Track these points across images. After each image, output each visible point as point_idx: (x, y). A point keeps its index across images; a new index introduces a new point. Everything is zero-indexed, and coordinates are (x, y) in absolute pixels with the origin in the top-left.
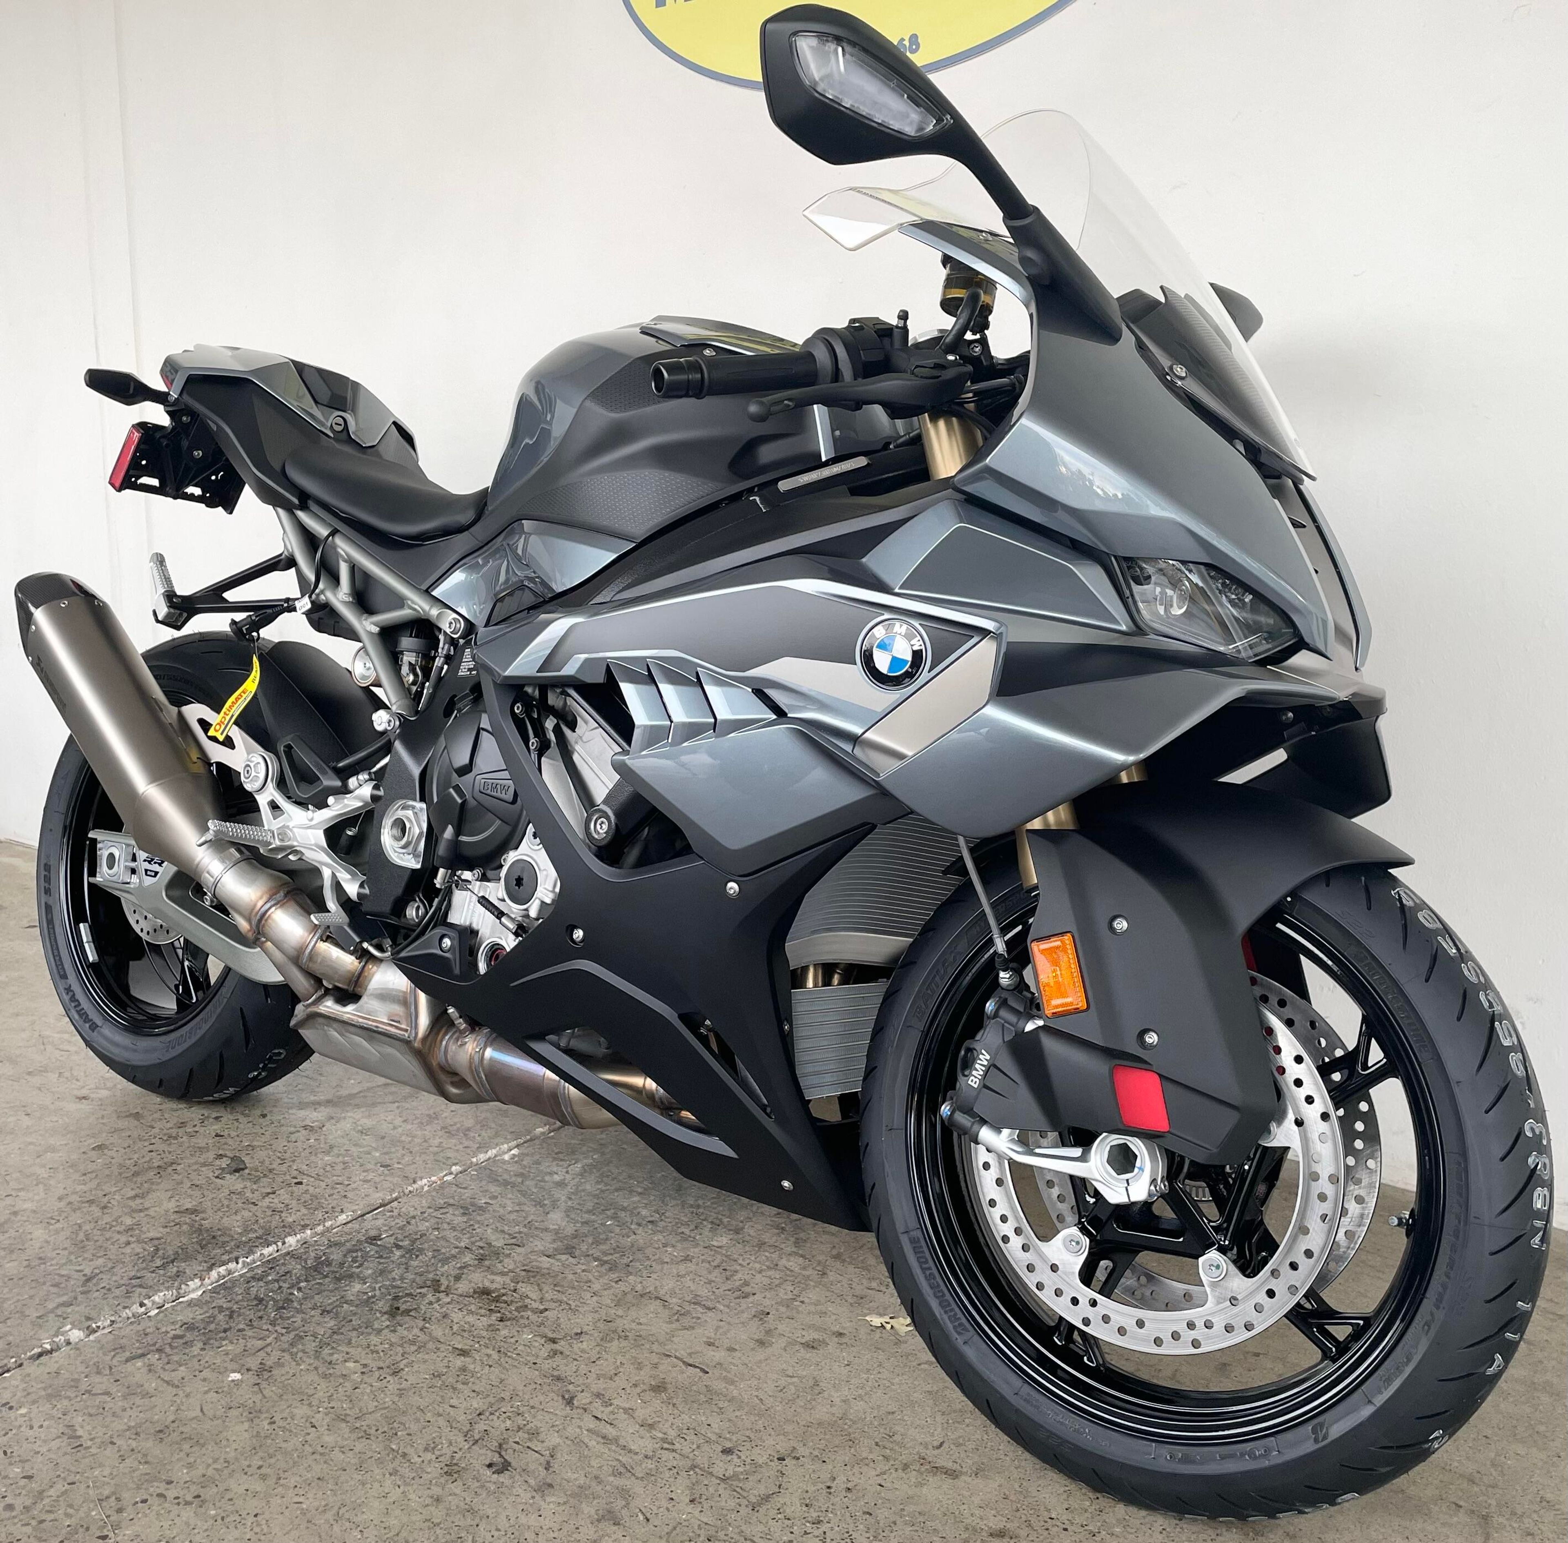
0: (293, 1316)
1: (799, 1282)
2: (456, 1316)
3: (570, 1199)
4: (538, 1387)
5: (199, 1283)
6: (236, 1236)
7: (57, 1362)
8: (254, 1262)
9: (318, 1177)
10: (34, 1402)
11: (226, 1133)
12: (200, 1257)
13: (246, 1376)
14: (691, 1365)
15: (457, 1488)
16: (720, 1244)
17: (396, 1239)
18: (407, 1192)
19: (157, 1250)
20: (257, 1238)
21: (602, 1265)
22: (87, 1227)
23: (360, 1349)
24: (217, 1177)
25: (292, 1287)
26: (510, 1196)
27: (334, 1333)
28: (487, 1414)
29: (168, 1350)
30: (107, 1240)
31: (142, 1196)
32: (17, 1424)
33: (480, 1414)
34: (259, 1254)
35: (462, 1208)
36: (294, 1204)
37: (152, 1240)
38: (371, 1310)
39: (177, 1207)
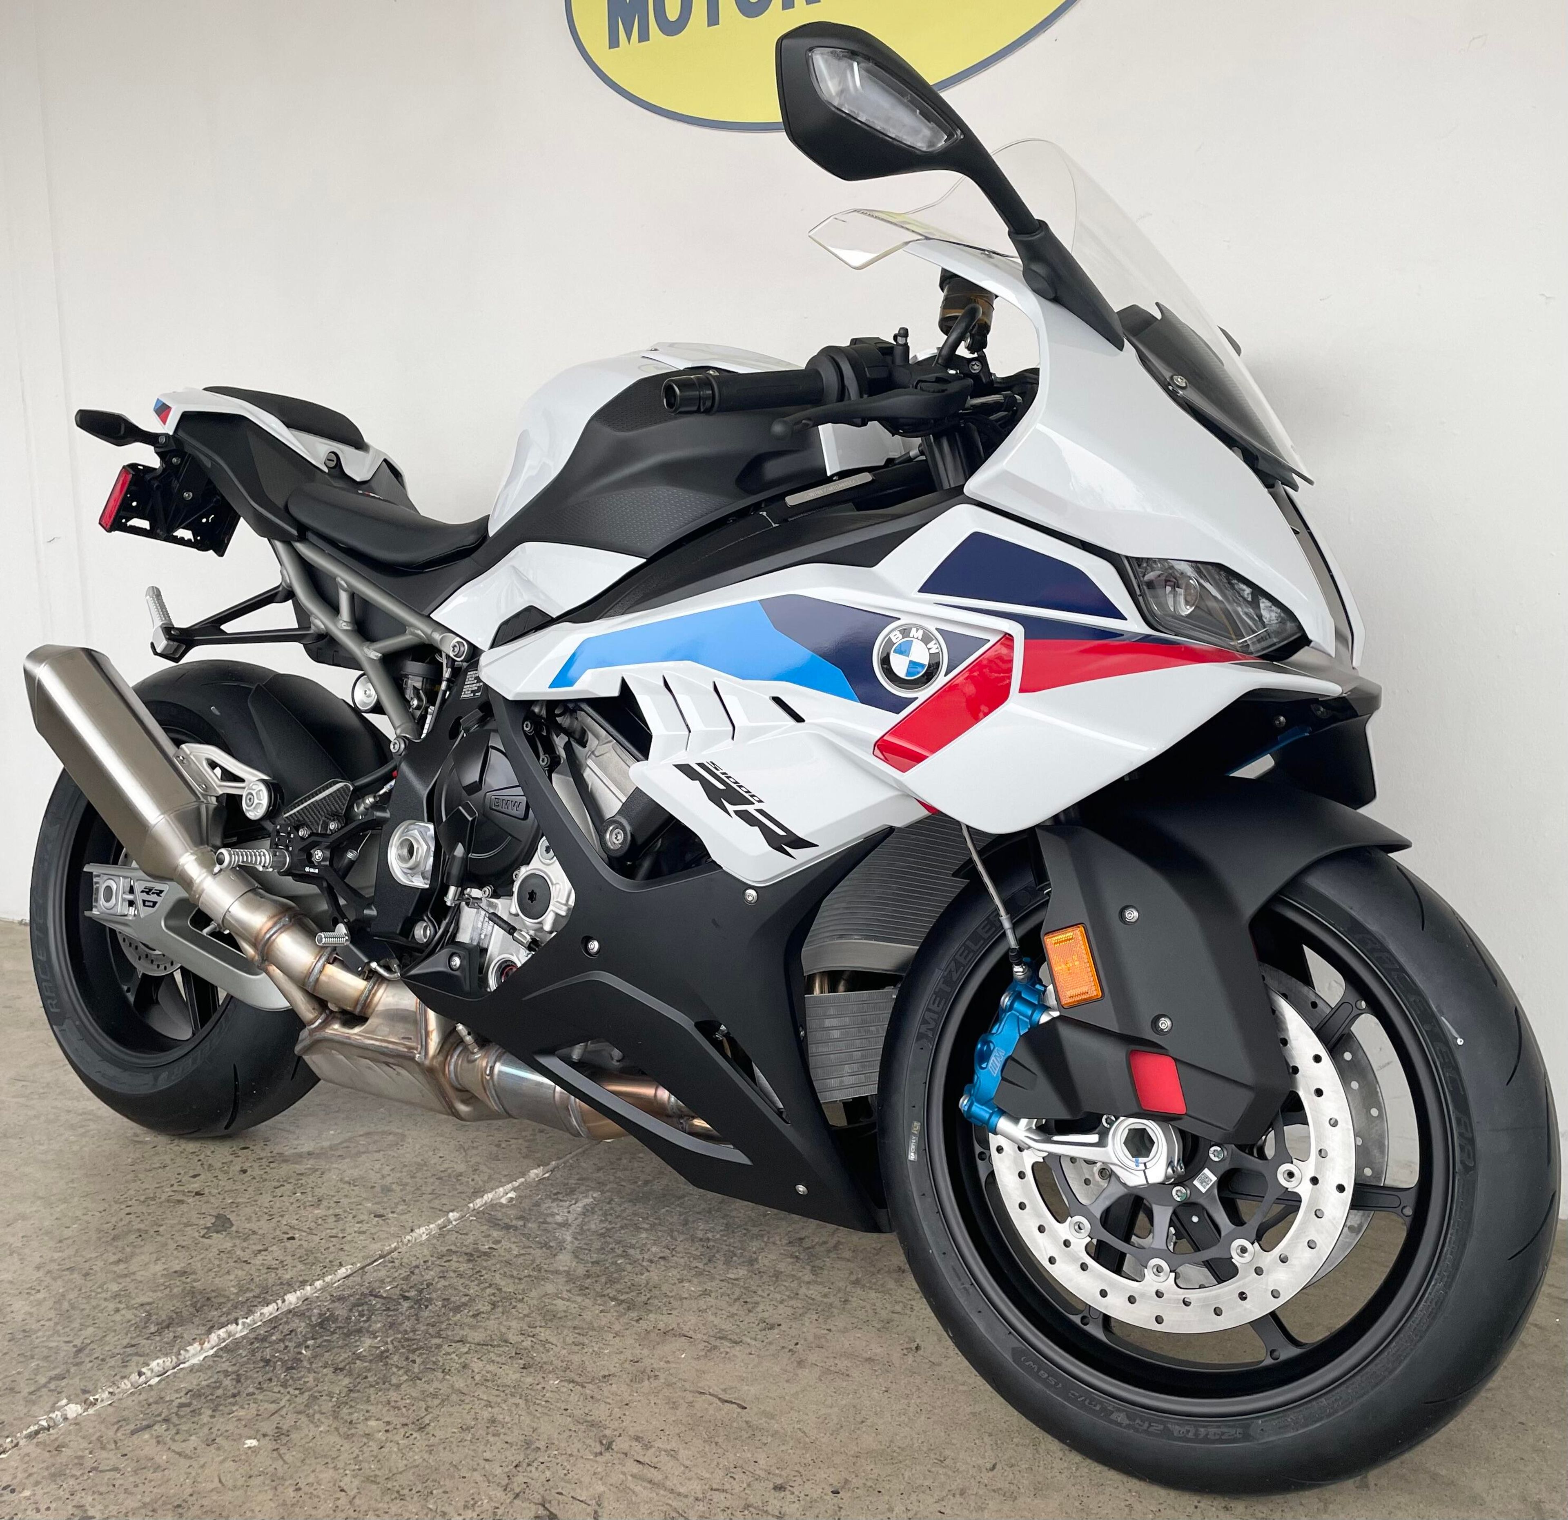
0: (302, 1377)
1: (823, 1310)
2: (477, 1365)
3: (576, 1239)
4: (574, 1434)
5: (199, 1348)
6: (232, 1297)
7: (56, 1439)
8: (255, 1321)
9: (310, 1231)
10: (37, 1483)
11: (206, 1191)
12: (196, 1320)
13: (265, 1441)
14: (727, 1401)
16: (737, 1276)
17: (402, 1289)
18: (405, 1241)
19: (149, 1315)
20: (254, 1297)
21: (619, 1305)
22: (72, 1296)
23: (380, 1406)
24: (203, 1237)
25: (299, 1345)
26: (513, 1239)
27: (351, 1391)
28: (525, 1465)
29: (175, 1419)
30: (94, 1308)
31: (126, 1260)
32: (23, 1507)
33: (516, 1466)
34: (259, 1314)
35: (466, 1254)
36: (289, 1260)
37: (142, 1305)
38: (386, 1364)
39: (165, 1269)
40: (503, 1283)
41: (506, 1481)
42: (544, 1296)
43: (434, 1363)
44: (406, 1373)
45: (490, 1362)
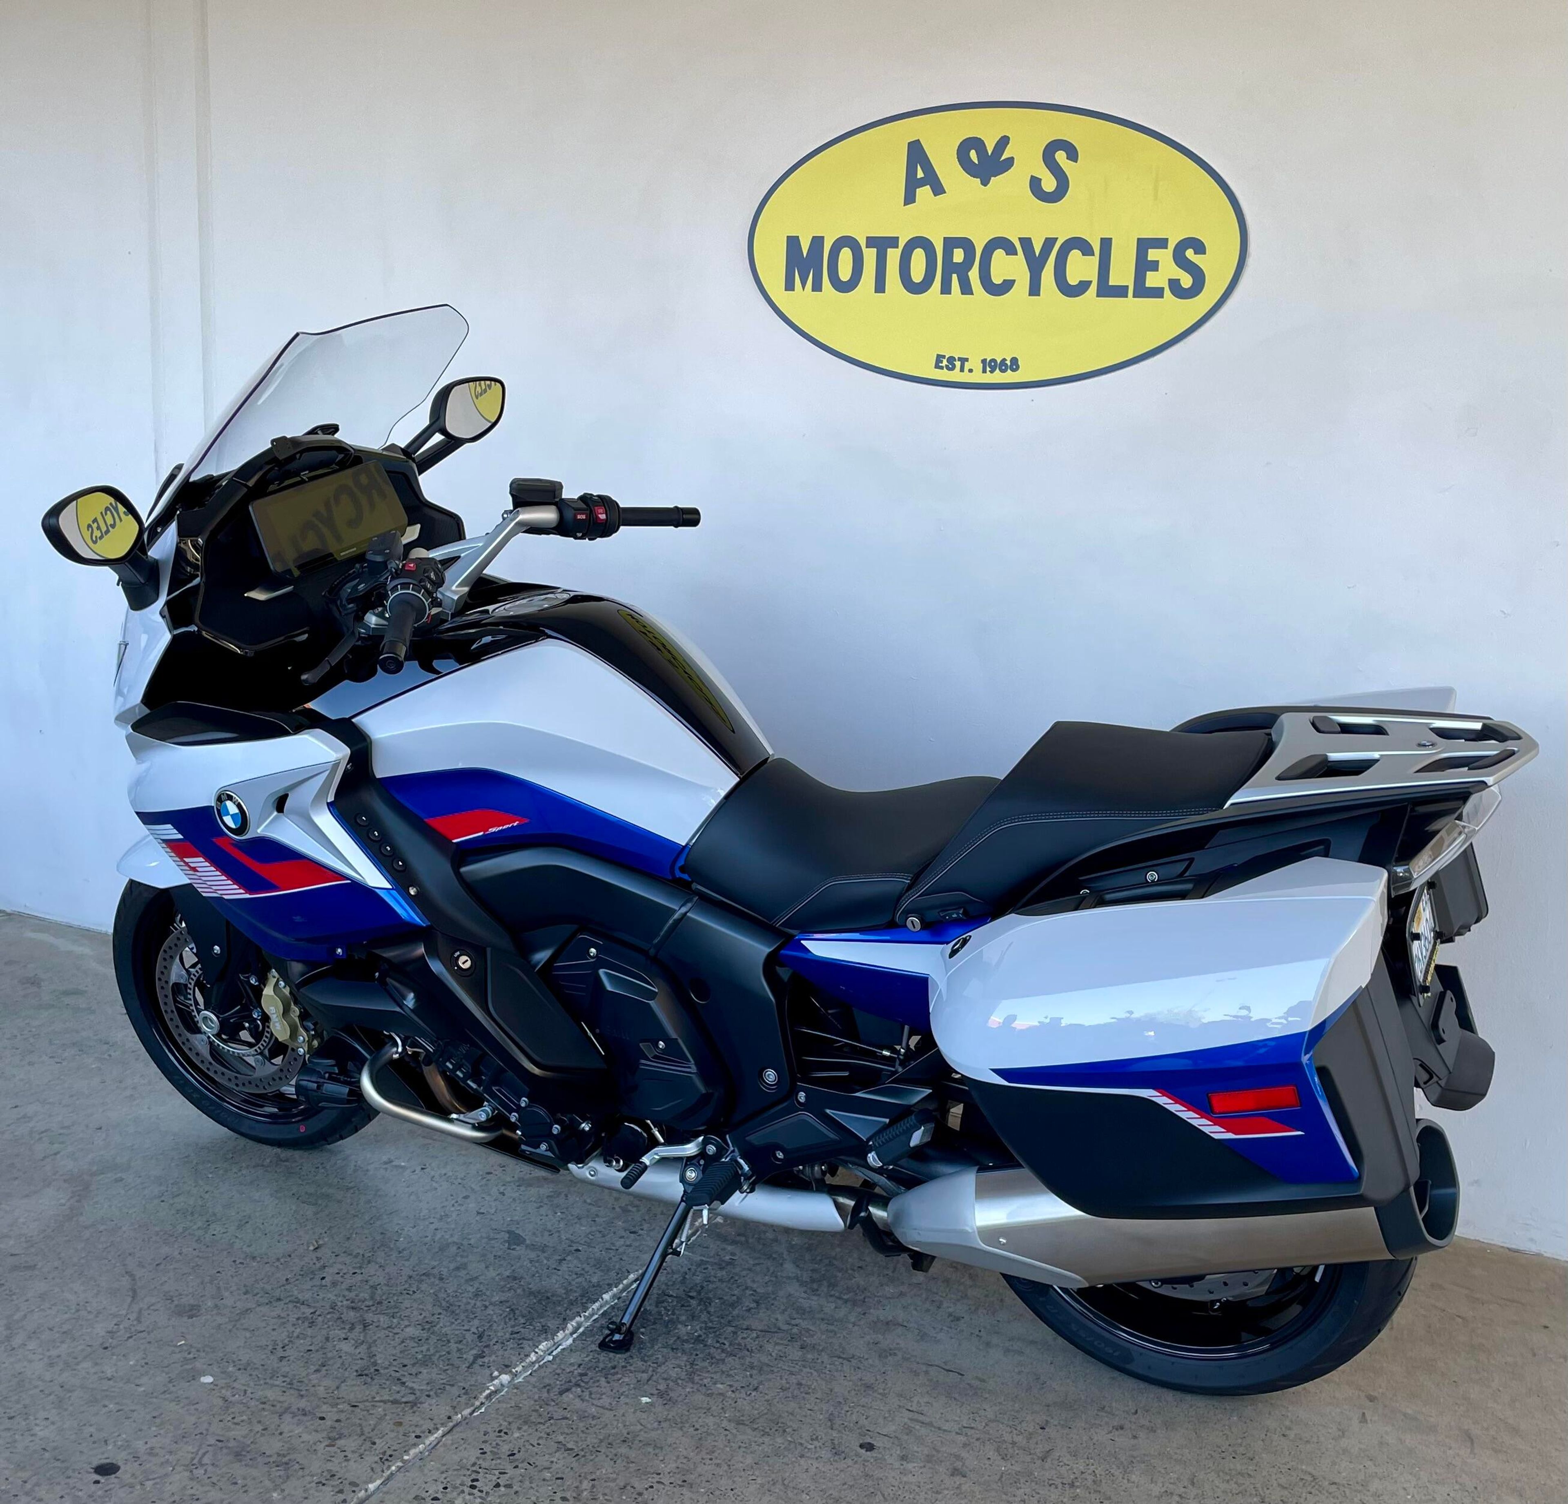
0: (653, 1354)
1: (989, 1306)
2: (769, 1347)
3: (791, 1252)
5: (565, 1333)
6: (564, 1296)
7: (511, 1399)
8: (592, 1315)
9: (588, 1244)
10: (519, 1429)
11: (484, 1210)
12: (549, 1314)
13: (655, 1398)
14: (949, 1370)
15: (849, 1462)
19: (512, 1310)
20: (579, 1296)
21: (846, 1302)
22: (441, 1295)
23: (719, 1374)
24: (509, 1249)
27: (692, 1364)
29: (583, 1384)
30: (467, 1304)
31: (463, 1266)
33: (831, 1414)
34: (591, 1309)
35: (716, 1263)
36: (587, 1268)
37: (501, 1302)
38: (705, 1346)
39: (498, 1275)
40: (755, 1286)
41: (829, 1424)
42: (790, 1295)
43: (739, 1344)
44: (723, 1351)
45: (777, 1344)
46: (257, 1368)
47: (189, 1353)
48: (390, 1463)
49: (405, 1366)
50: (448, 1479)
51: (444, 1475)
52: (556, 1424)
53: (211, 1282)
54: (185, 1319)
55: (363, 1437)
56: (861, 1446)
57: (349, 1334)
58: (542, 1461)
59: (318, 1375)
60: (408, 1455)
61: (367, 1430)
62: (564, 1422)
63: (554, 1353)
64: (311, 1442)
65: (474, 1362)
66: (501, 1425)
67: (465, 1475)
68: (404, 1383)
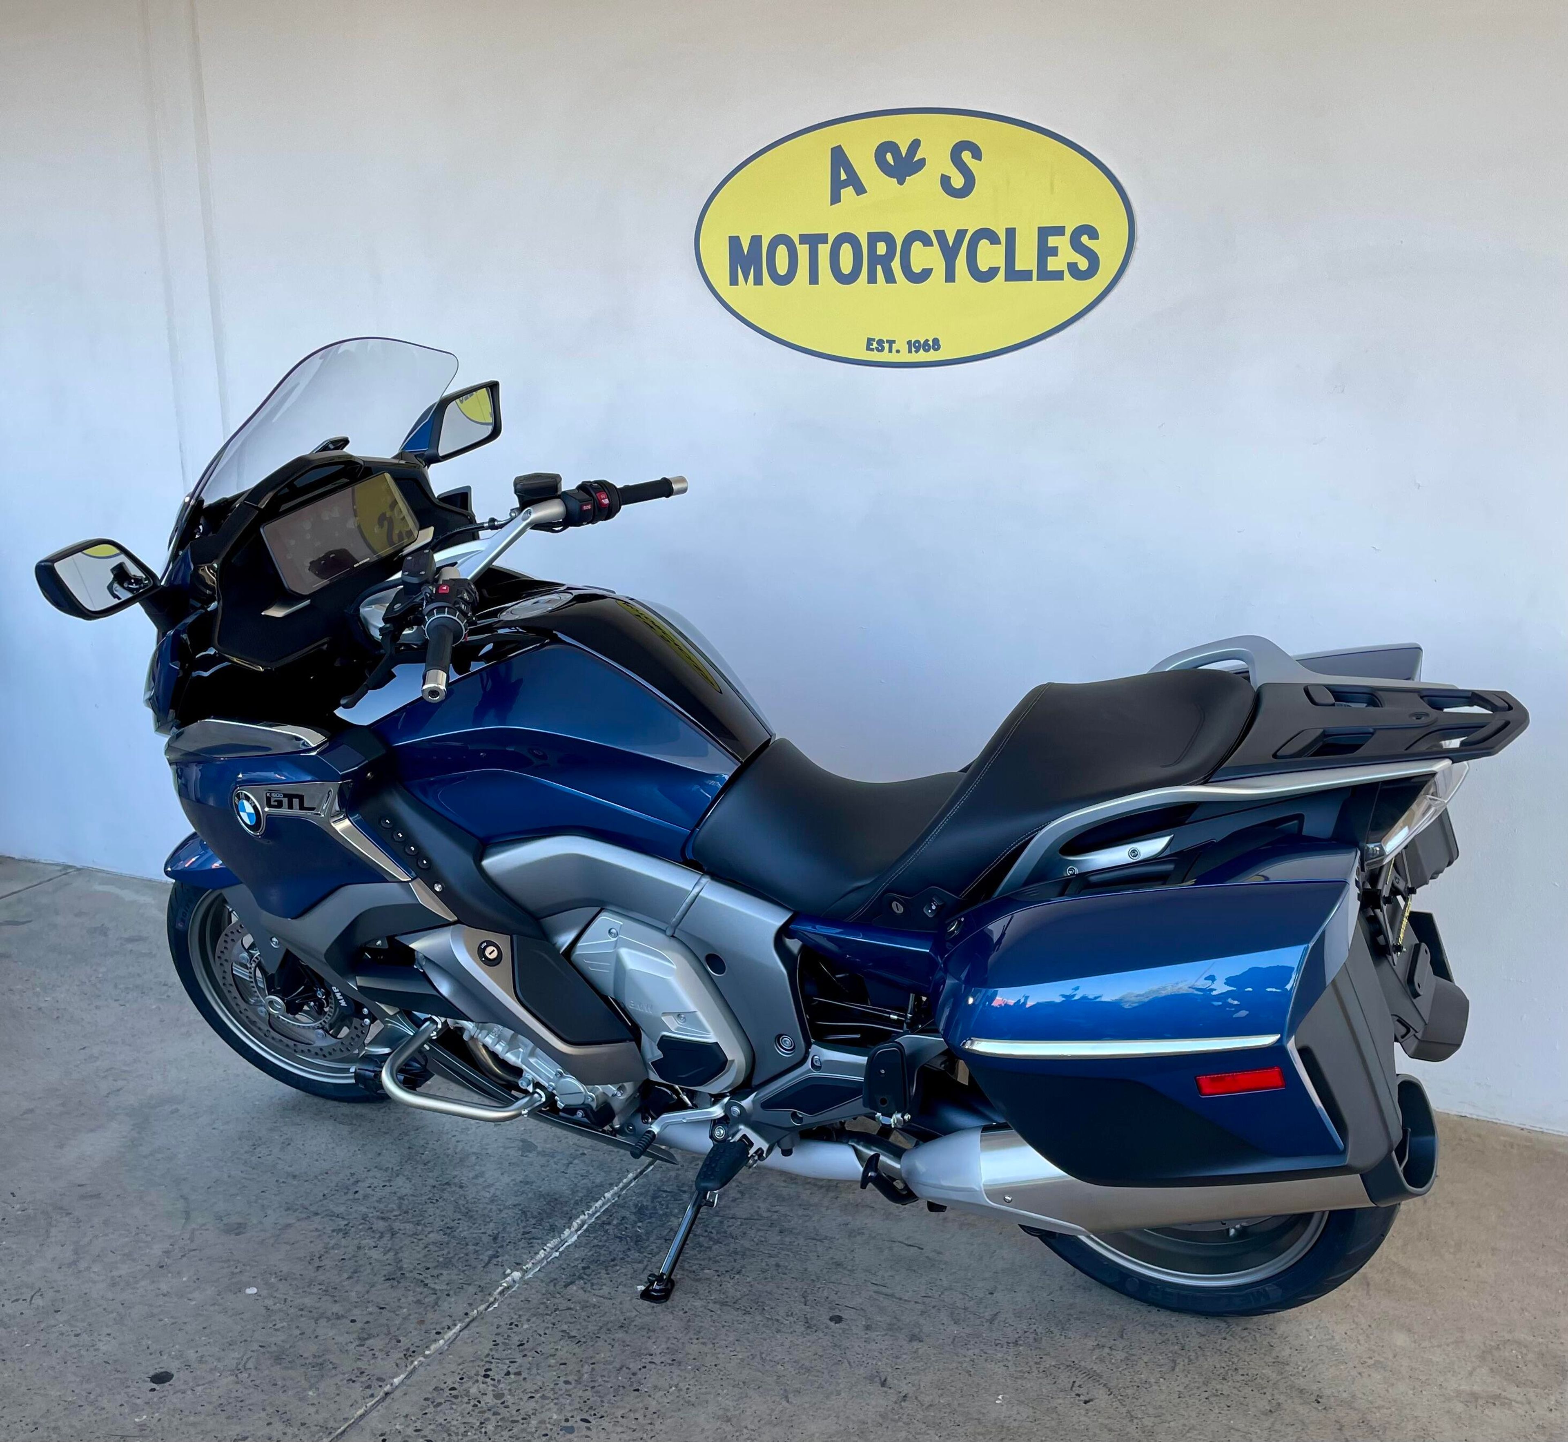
0: (649, 1246)
2: (752, 1233)
5: (570, 1232)
6: (571, 1197)
7: (520, 1294)
8: (595, 1213)
10: (528, 1320)
12: (557, 1214)
14: (910, 1245)
15: (820, 1335)
19: (524, 1212)
20: (584, 1196)
24: (522, 1156)
25: (633, 1228)
29: (585, 1277)
31: (482, 1174)
34: (594, 1208)
37: (514, 1206)
39: (512, 1180)
41: (803, 1300)
43: (725, 1232)
44: (711, 1239)
45: (759, 1230)
46: (296, 1279)
47: (236, 1268)
48: (413, 1359)
49: (428, 1268)
50: (464, 1370)
51: (461, 1367)
52: (560, 1315)
53: (256, 1202)
54: (233, 1236)
55: (390, 1336)
56: (831, 1319)
57: (378, 1242)
58: (547, 1349)
59: (351, 1281)
60: (430, 1350)
61: (393, 1329)
62: (568, 1312)
63: (561, 1250)
64: (344, 1343)
65: (489, 1262)
66: (512, 1318)
67: (479, 1366)
68: (427, 1285)
